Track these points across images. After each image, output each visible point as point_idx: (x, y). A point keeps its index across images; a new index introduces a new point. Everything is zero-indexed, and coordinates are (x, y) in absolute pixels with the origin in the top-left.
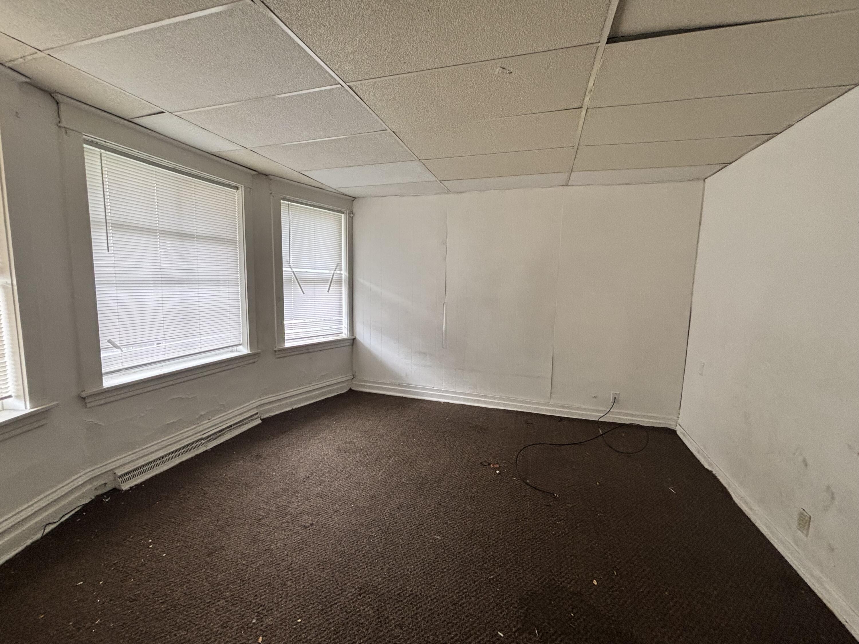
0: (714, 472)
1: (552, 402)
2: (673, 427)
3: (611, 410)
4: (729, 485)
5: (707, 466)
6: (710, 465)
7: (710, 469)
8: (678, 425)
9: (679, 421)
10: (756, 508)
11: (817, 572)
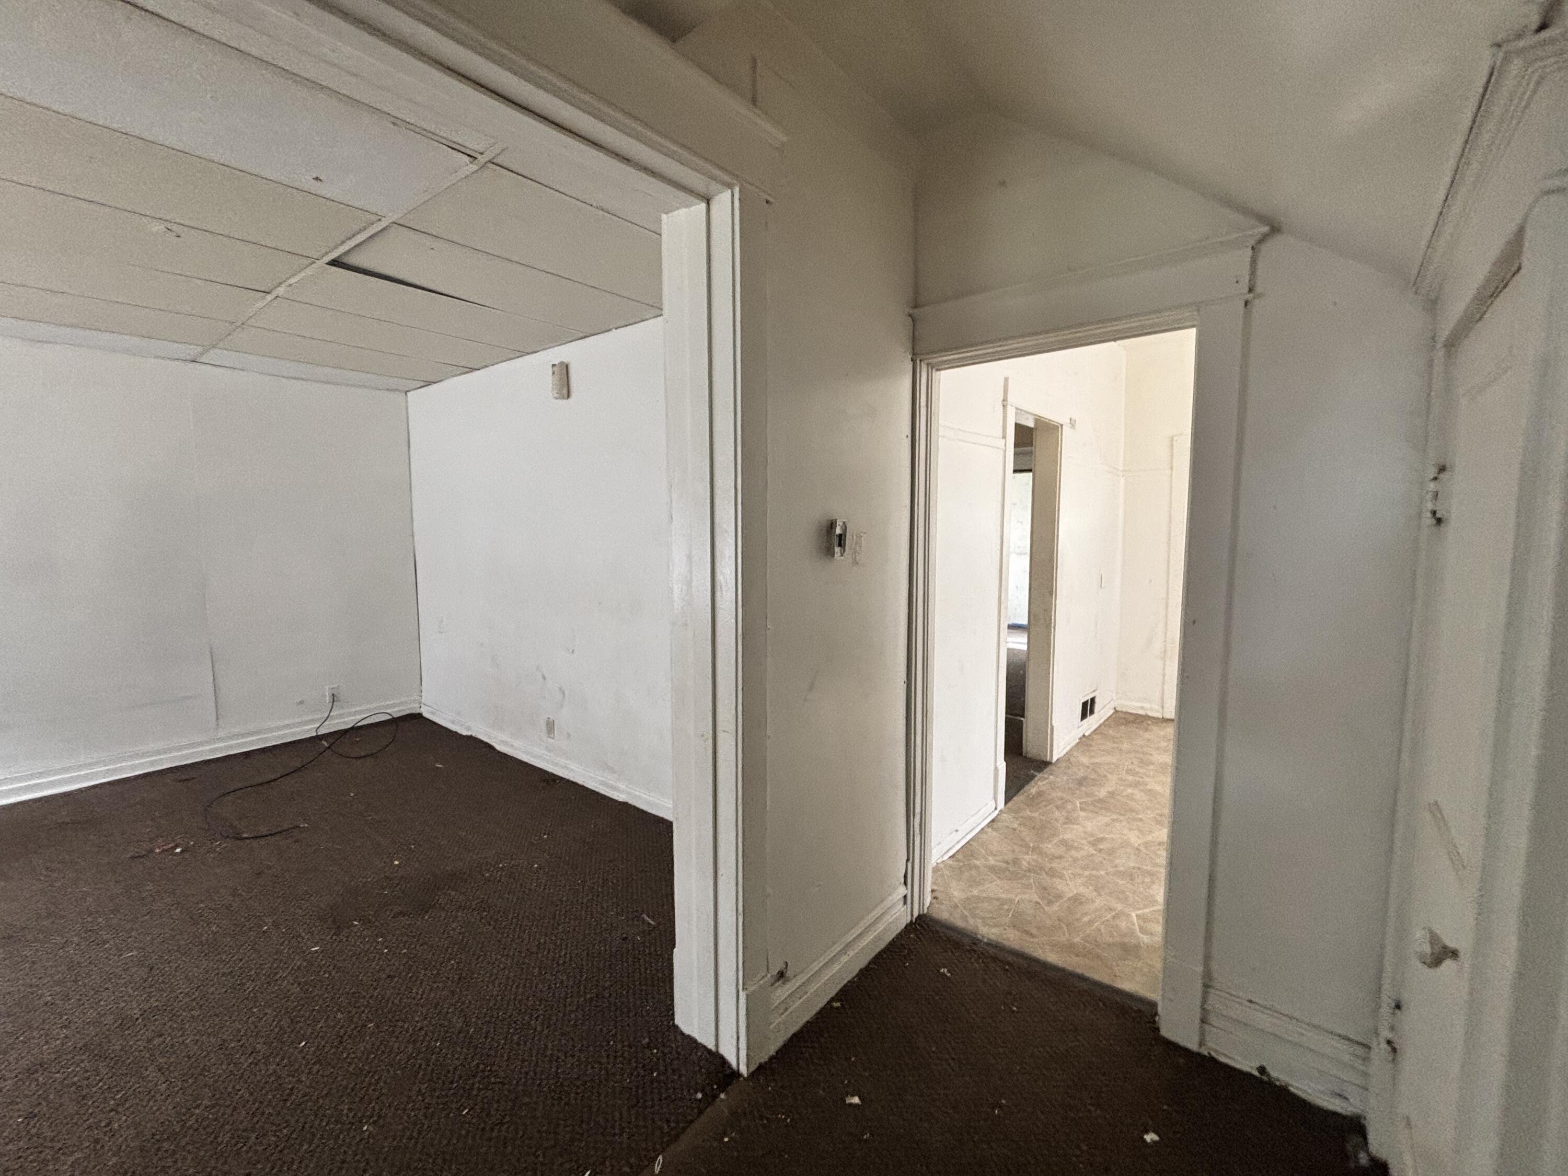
0: (474, 735)
1: (221, 734)
2: (417, 711)
3: (332, 714)
4: (490, 737)
5: (465, 733)
6: (468, 728)
7: (469, 734)
8: (422, 705)
9: (423, 701)
10: (517, 743)
11: (563, 761)
